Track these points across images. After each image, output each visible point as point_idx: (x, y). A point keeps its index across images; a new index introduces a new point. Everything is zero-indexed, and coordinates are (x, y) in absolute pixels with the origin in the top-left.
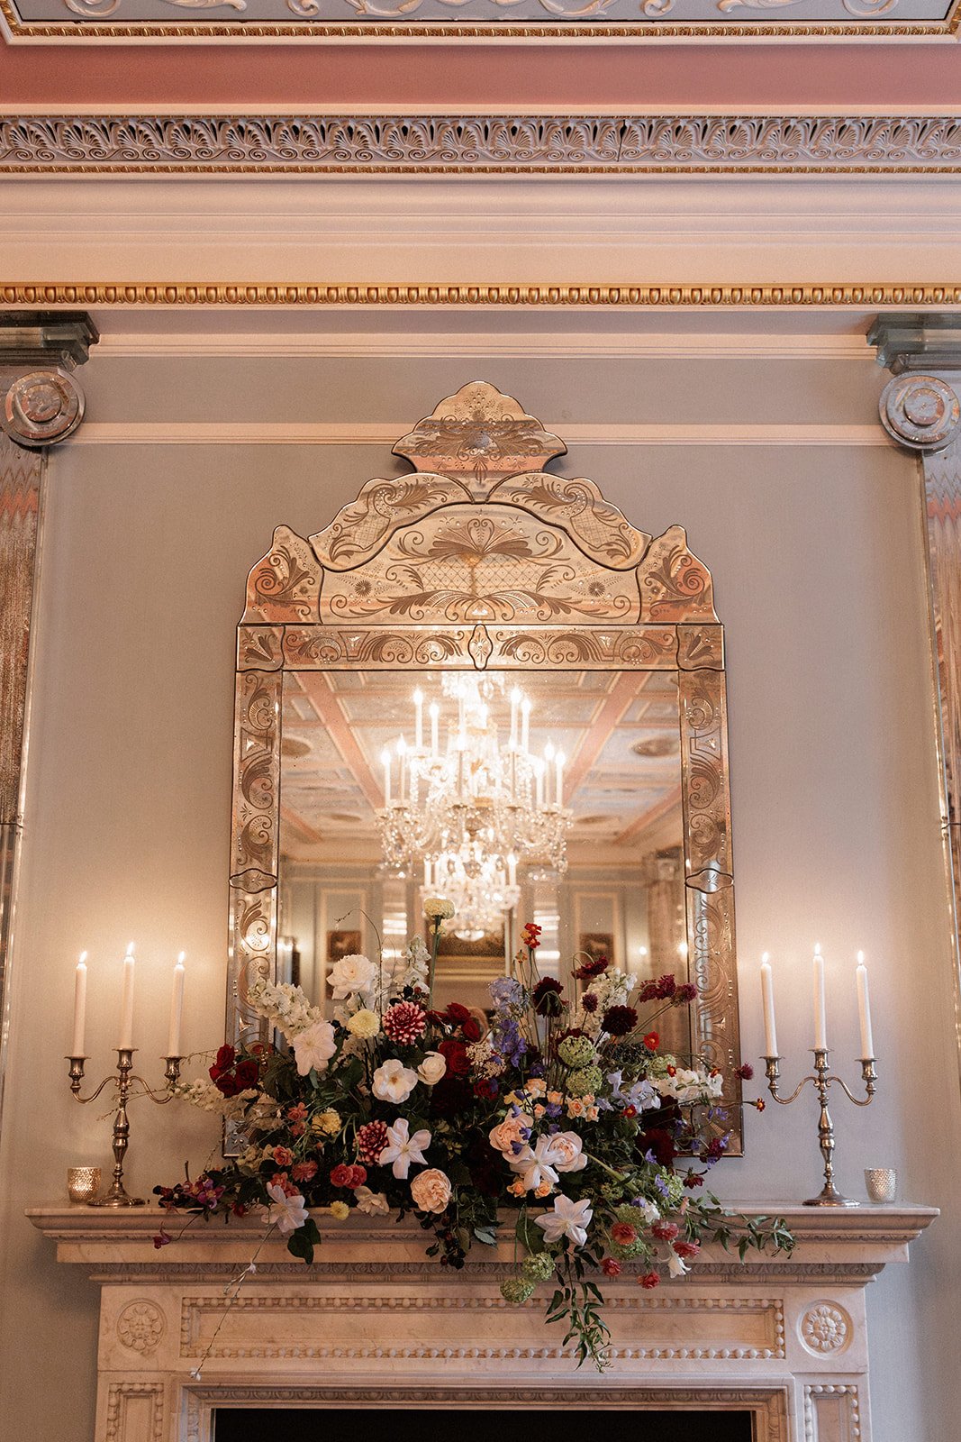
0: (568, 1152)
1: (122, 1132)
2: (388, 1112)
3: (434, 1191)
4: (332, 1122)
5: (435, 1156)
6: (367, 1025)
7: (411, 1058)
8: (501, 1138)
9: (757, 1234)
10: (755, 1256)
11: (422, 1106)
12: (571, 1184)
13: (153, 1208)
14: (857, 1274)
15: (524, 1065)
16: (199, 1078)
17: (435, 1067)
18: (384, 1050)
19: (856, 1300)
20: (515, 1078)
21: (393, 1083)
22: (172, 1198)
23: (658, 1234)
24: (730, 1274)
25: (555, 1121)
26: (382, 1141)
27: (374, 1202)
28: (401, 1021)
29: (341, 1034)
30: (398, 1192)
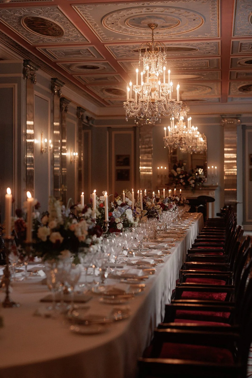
0: (193, 181)
1: (162, 180)
2: (181, 179)
3: (184, 184)
4: (177, 179)
5: (184, 182)
6: (179, 173)
7: (182, 175)
8: (188, 180)
9: (208, 187)
10: (206, 188)
11: (183, 178)
12: (193, 183)
13: (164, 185)
14: (214, 190)
15: (191, 175)
16: (167, 177)
17: (184, 176)
18: (180, 174)
19: (214, 192)
20: (189, 177)
21: (181, 177)
22: (166, 184)
23: (199, 187)
24: (205, 190)
25: (192, 179)
26: (180, 180)
27: (180, 185)
28: (181, 173)
29: (178, 174)
30: (181, 184)
